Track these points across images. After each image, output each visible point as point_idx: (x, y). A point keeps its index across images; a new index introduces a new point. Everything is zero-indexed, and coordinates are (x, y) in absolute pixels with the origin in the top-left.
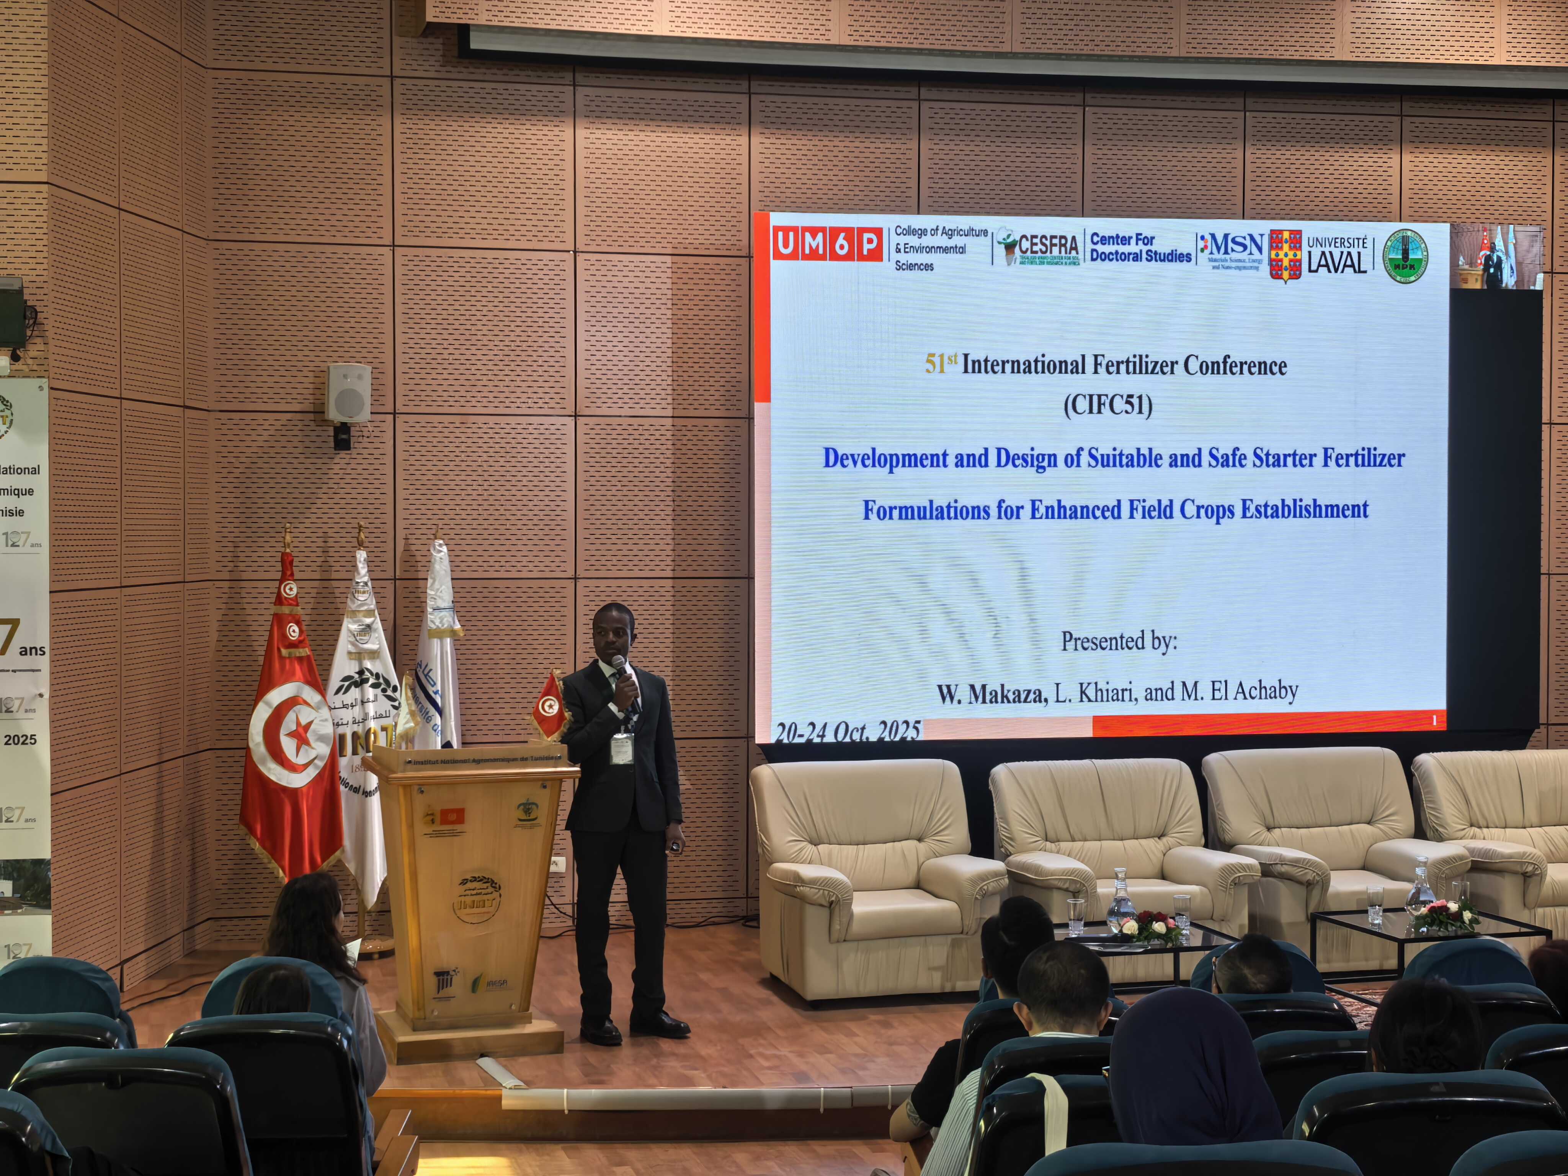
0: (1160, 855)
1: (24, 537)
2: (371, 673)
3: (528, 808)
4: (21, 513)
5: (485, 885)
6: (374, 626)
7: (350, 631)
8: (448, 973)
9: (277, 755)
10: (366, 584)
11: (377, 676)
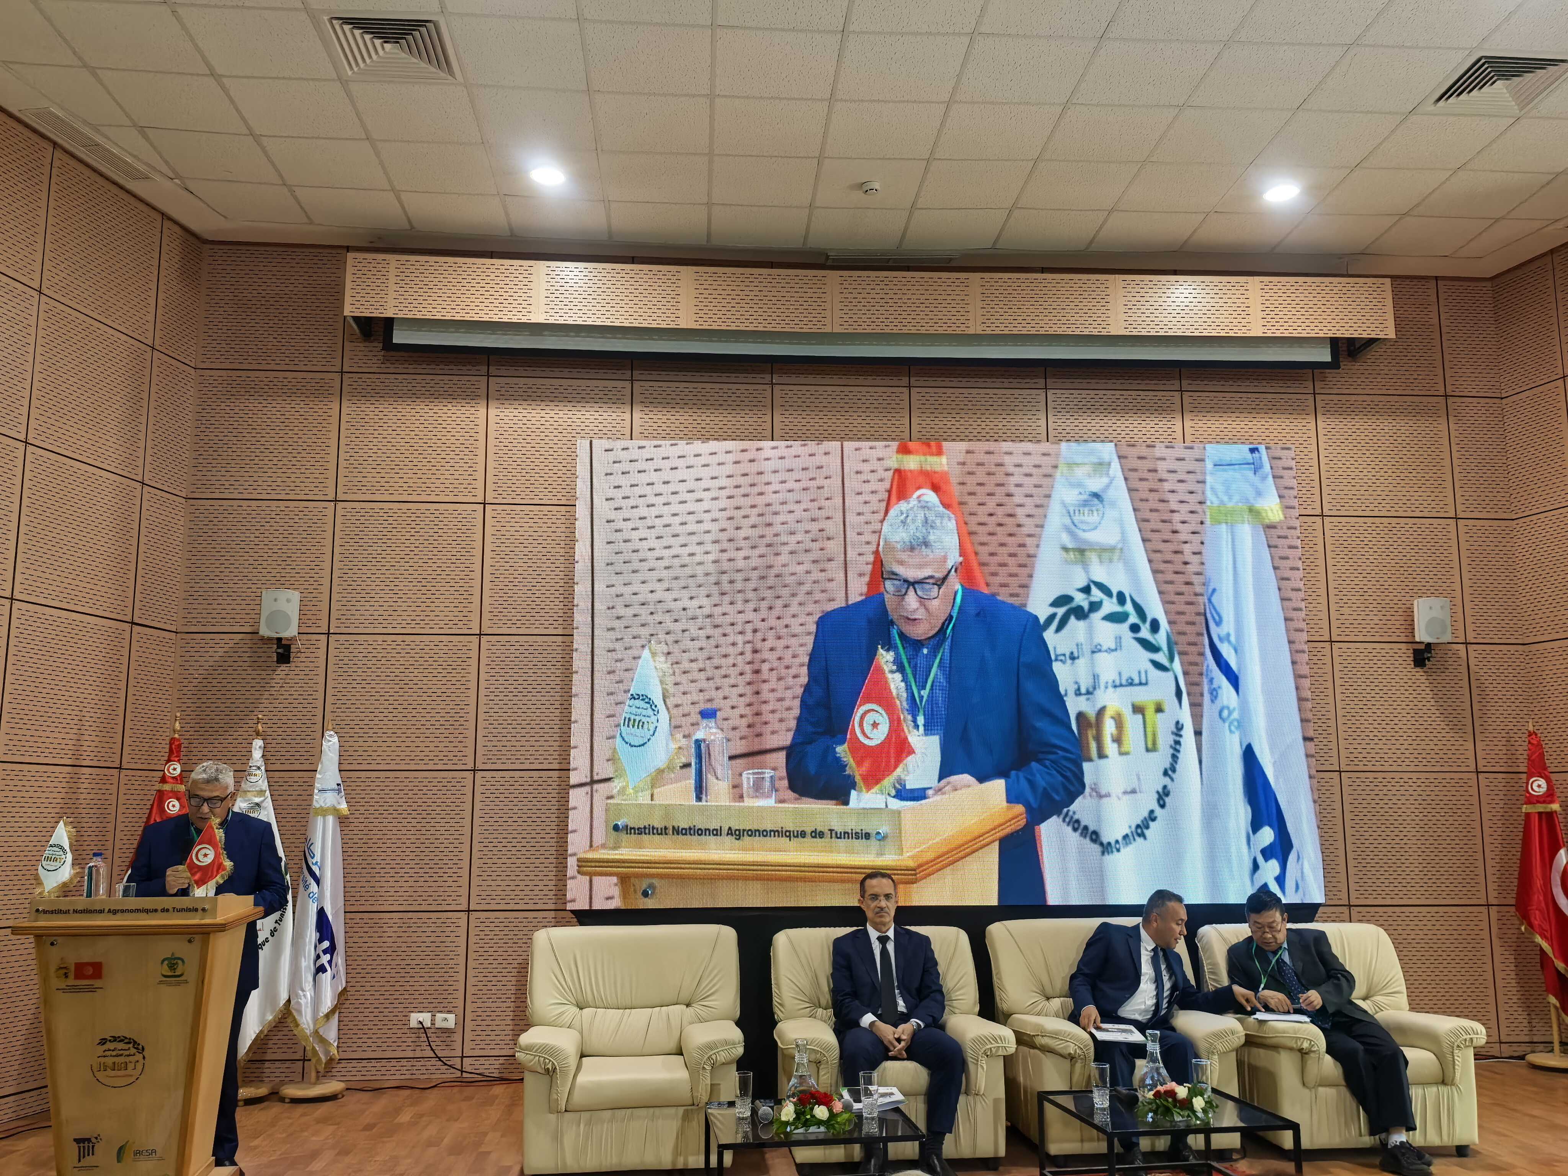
3: (173, 962)
5: (126, 1046)
8: (89, 1140)
10: (259, 768)
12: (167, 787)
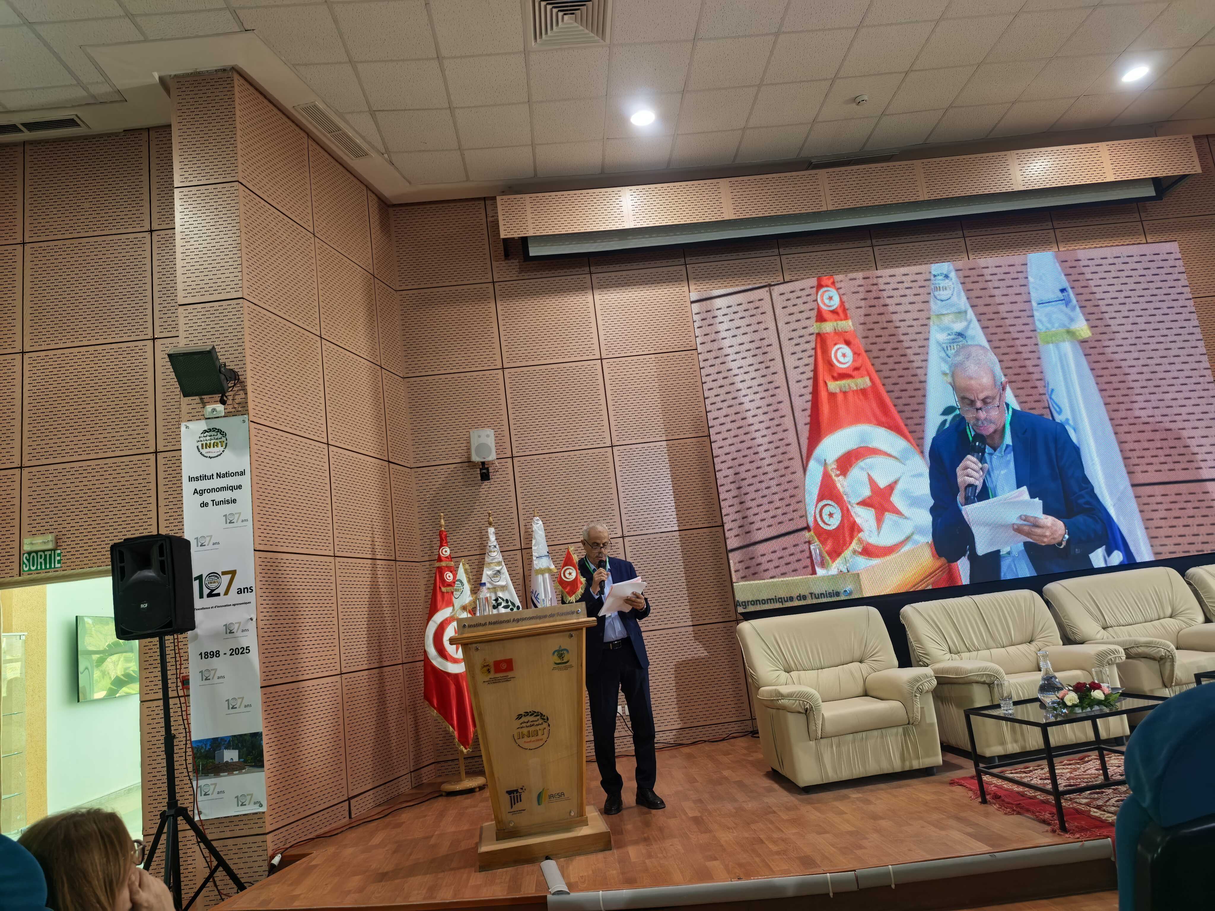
0: (1034, 655)
1: (236, 516)
2: (503, 600)
3: (560, 653)
4: (234, 501)
5: (536, 718)
6: (502, 571)
7: (488, 575)
8: (517, 791)
9: (442, 652)
10: (495, 546)
11: (507, 601)
12: (443, 564)
